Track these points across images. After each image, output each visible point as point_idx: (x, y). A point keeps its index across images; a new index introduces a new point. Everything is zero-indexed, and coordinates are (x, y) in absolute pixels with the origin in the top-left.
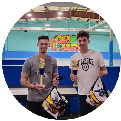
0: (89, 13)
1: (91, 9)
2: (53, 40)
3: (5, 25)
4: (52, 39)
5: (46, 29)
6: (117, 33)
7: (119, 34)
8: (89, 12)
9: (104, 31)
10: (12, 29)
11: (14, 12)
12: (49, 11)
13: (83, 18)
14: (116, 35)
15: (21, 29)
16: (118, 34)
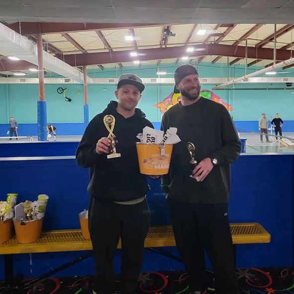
0: (245, 47)
1: (249, 39)
2: (169, 101)
3: (87, 77)
4: (166, 99)
5: (159, 81)
6: (286, 85)
7: (290, 86)
8: (245, 45)
9: (264, 82)
10: (96, 83)
11: (105, 49)
12: (167, 46)
13: (227, 57)
14: (284, 89)
15: (113, 81)
16: (288, 86)
